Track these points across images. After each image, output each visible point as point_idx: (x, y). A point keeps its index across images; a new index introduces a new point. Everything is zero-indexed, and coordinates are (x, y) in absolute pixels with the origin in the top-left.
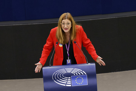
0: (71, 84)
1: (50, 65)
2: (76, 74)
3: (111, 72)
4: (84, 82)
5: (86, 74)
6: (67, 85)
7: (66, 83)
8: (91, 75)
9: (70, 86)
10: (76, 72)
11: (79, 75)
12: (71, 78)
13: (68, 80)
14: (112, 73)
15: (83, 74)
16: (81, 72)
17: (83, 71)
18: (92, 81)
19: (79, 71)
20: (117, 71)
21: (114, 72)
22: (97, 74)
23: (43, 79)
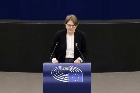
0: (68, 80)
1: (50, 61)
2: (73, 71)
3: (104, 72)
4: (79, 80)
5: (82, 72)
6: (64, 81)
7: (63, 79)
8: (86, 74)
9: (67, 81)
10: (73, 70)
11: (76, 72)
12: (68, 75)
13: (65, 76)
14: (106, 73)
15: (79, 72)
16: (77, 70)
17: (80, 70)
18: (87, 79)
19: (76, 69)
20: (110, 72)
21: (107, 72)
22: (92, 73)
23: (42, 73)
